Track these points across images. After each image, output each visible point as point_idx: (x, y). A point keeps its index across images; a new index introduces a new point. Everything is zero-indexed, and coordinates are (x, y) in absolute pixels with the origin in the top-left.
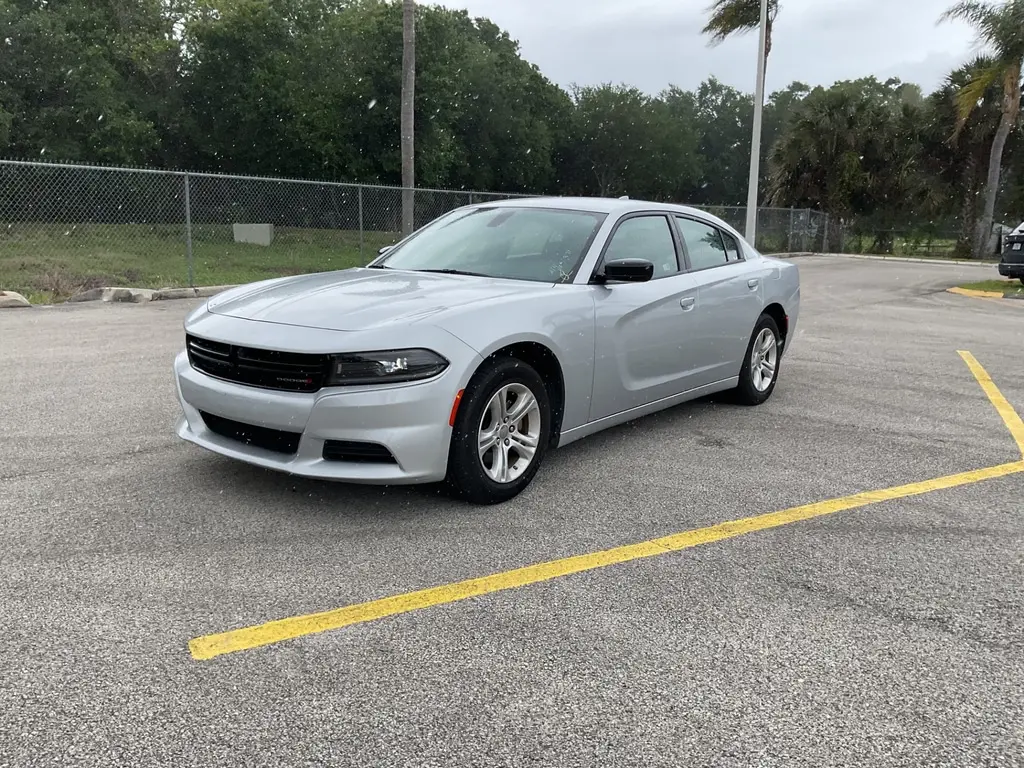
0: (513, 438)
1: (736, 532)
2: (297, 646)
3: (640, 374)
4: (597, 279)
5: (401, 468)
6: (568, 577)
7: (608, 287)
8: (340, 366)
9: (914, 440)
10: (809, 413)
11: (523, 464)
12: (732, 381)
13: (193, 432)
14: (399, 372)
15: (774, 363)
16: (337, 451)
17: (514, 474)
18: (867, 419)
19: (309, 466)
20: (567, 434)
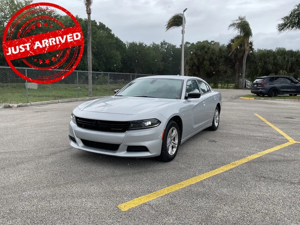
0: (172, 143)
1: (237, 165)
2: (148, 204)
3: (196, 123)
4: (186, 98)
5: (150, 153)
6: (205, 180)
7: (188, 100)
8: (132, 124)
9: (260, 138)
10: (230, 132)
11: (175, 150)
12: (211, 124)
13: (80, 146)
14: (149, 125)
15: (218, 119)
16: (131, 149)
17: (173, 153)
18: (245, 133)
19: (122, 154)
20: (182, 140)
